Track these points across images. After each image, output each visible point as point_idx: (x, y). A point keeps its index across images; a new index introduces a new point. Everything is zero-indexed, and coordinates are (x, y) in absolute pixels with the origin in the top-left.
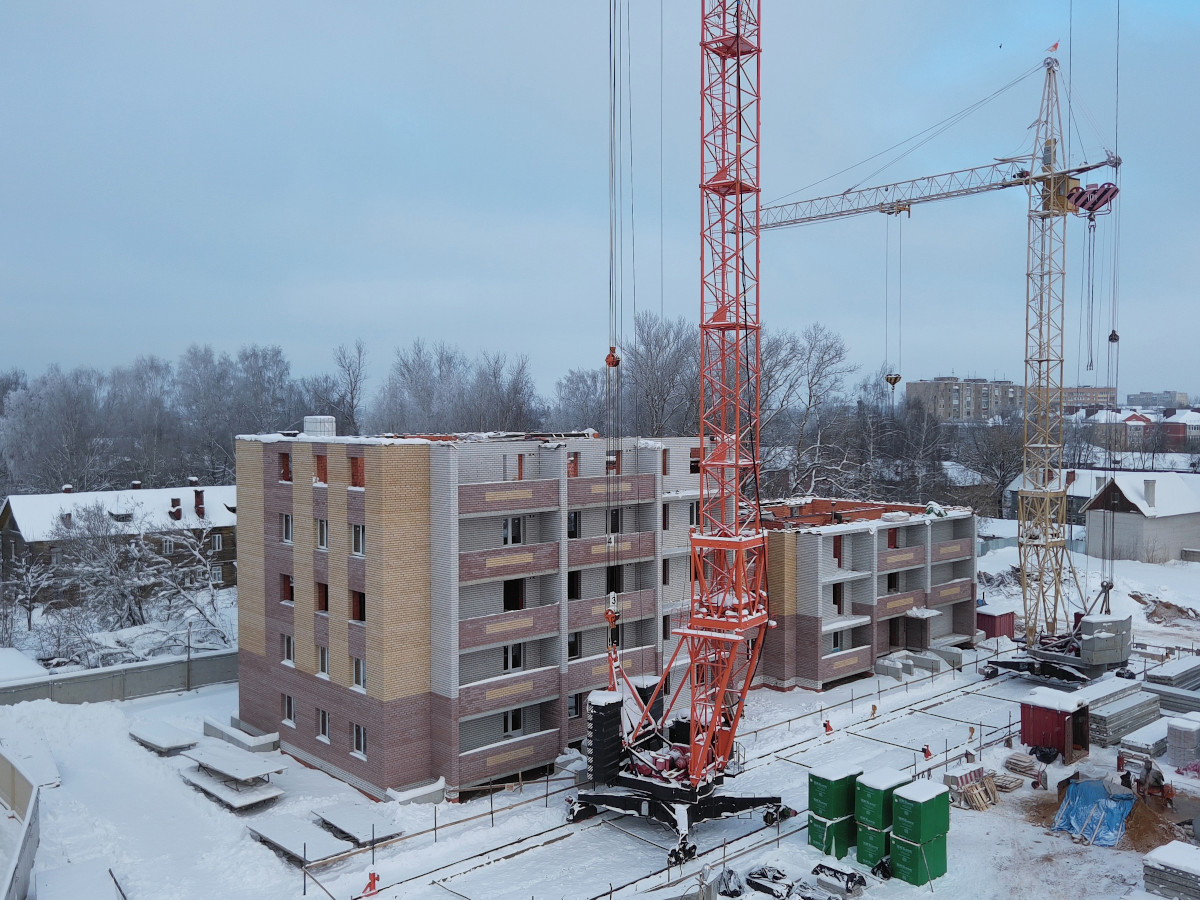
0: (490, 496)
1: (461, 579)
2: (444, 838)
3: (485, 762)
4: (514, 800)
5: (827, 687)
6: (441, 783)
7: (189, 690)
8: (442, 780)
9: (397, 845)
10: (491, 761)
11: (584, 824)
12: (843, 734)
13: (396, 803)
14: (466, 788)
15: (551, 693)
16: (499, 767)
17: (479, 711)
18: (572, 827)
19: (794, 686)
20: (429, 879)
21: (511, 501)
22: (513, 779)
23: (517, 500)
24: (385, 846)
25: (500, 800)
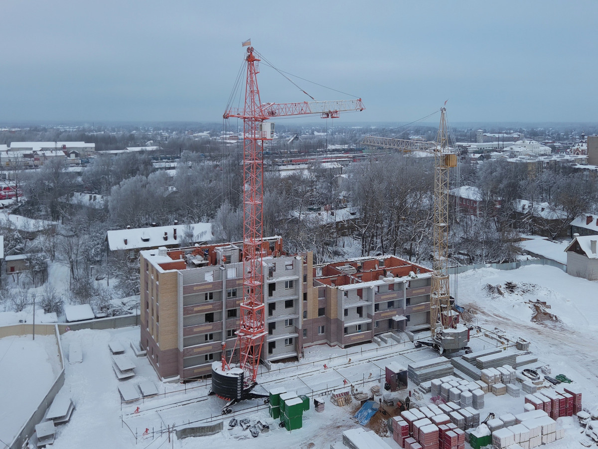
0: (195, 288)
1: (184, 315)
2: (167, 397)
3: (194, 371)
4: (200, 385)
5: (346, 347)
6: (178, 377)
7: (137, 325)
8: (179, 376)
9: (156, 397)
10: (195, 371)
11: (212, 397)
12: (332, 369)
13: (162, 382)
14: (186, 379)
15: (219, 350)
16: (200, 373)
17: (191, 355)
18: (209, 397)
19: (336, 345)
20: (156, 410)
21: (203, 289)
22: (201, 378)
23: (206, 288)
24: (152, 397)
25: (195, 384)
